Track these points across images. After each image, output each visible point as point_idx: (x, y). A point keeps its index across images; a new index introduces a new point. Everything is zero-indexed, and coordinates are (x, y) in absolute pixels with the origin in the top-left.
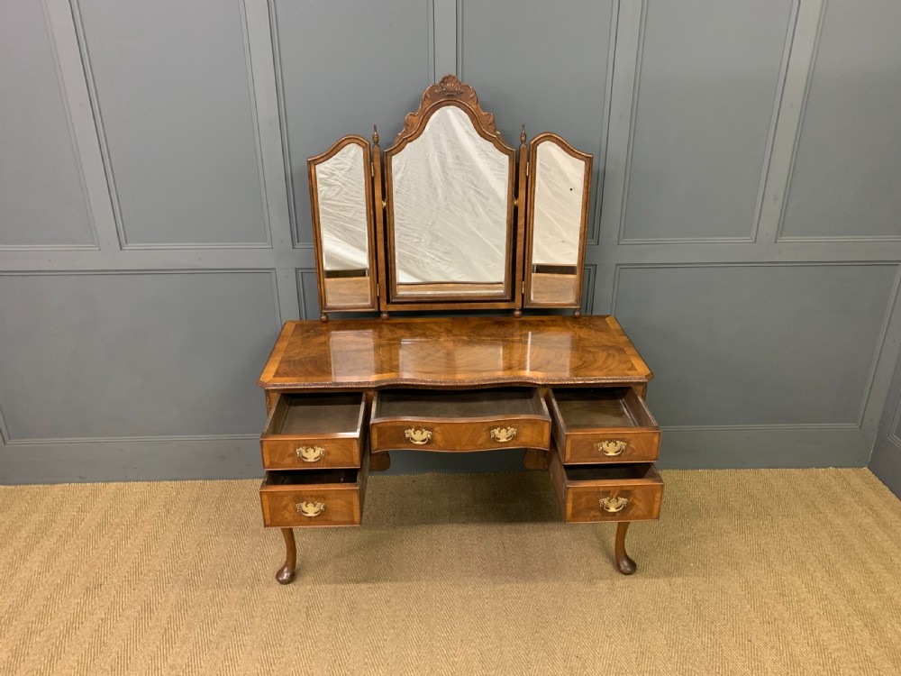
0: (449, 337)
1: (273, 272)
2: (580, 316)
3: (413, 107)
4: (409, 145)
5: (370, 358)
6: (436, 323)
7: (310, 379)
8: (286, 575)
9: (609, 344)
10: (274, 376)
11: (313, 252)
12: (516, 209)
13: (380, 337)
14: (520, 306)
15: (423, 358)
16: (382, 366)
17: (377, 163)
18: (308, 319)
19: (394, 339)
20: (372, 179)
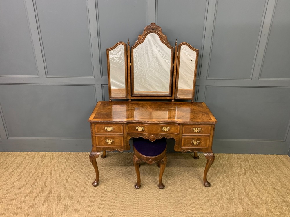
0: (150, 107)
1: (94, 86)
2: (194, 102)
3: (141, 33)
4: (139, 45)
5: (125, 114)
6: (146, 103)
7: (105, 119)
8: (95, 183)
9: (203, 111)
10: (94, 118)
11: (107, 80)
12: (173, 67)
13: (128, 107)
14: (174, 98)
15: (142, 114)
16: (128, 116)
17: (129, 51)
18: (105, 101)
19: (132, 108)
20: (127, 56)
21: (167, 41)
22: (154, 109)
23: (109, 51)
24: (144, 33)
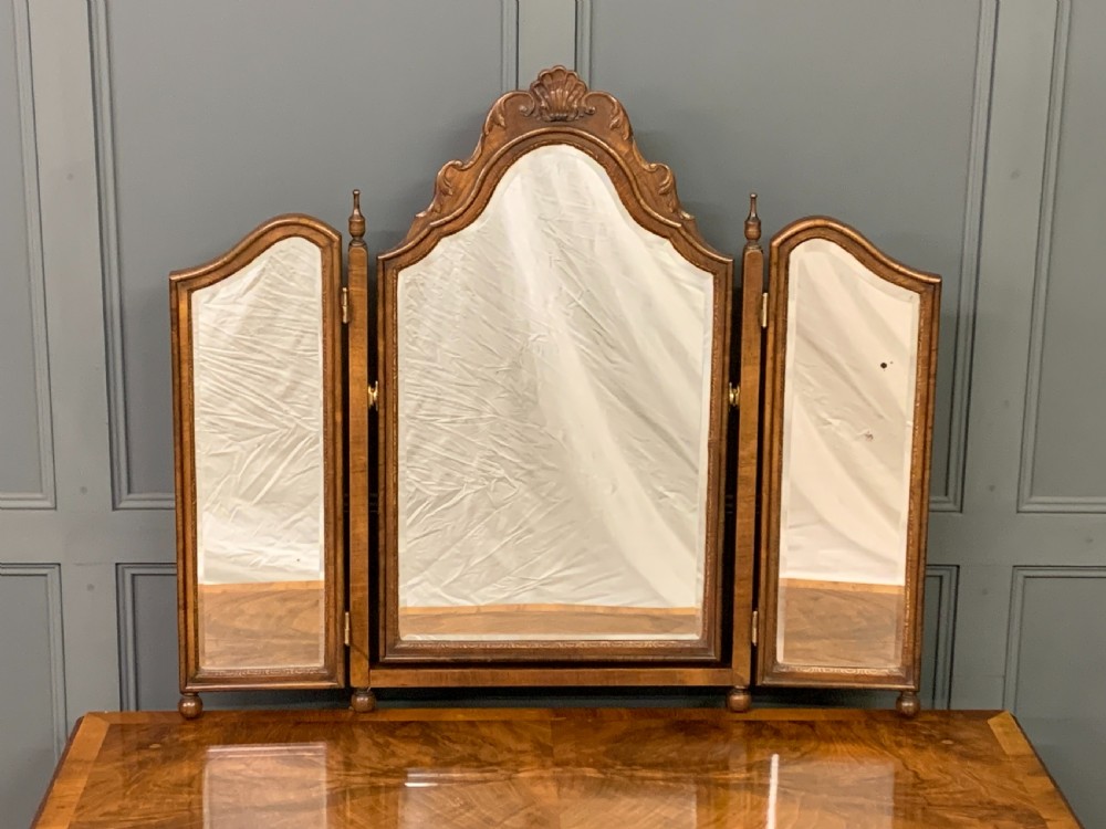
0: (543, 766)
1: (54, 574)
2: (917, 713)
4: (445, 240)
6: (507, 724)
9: (1000, 800)
12: (734, 412)
13: (348, 765)
14: (747, 680)
17: (359, 290)
18: (143, 708)
19: (386, 774)
20: (345, 328)
21: (675, 211)
22: (573, 779)
23: (191, 291)
24: (489, 148)
